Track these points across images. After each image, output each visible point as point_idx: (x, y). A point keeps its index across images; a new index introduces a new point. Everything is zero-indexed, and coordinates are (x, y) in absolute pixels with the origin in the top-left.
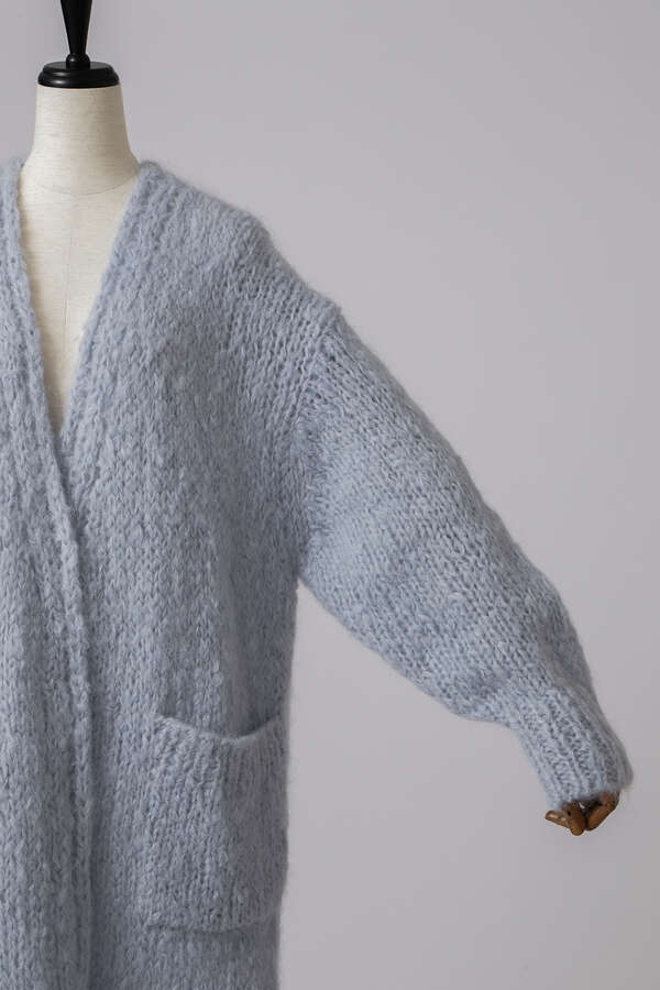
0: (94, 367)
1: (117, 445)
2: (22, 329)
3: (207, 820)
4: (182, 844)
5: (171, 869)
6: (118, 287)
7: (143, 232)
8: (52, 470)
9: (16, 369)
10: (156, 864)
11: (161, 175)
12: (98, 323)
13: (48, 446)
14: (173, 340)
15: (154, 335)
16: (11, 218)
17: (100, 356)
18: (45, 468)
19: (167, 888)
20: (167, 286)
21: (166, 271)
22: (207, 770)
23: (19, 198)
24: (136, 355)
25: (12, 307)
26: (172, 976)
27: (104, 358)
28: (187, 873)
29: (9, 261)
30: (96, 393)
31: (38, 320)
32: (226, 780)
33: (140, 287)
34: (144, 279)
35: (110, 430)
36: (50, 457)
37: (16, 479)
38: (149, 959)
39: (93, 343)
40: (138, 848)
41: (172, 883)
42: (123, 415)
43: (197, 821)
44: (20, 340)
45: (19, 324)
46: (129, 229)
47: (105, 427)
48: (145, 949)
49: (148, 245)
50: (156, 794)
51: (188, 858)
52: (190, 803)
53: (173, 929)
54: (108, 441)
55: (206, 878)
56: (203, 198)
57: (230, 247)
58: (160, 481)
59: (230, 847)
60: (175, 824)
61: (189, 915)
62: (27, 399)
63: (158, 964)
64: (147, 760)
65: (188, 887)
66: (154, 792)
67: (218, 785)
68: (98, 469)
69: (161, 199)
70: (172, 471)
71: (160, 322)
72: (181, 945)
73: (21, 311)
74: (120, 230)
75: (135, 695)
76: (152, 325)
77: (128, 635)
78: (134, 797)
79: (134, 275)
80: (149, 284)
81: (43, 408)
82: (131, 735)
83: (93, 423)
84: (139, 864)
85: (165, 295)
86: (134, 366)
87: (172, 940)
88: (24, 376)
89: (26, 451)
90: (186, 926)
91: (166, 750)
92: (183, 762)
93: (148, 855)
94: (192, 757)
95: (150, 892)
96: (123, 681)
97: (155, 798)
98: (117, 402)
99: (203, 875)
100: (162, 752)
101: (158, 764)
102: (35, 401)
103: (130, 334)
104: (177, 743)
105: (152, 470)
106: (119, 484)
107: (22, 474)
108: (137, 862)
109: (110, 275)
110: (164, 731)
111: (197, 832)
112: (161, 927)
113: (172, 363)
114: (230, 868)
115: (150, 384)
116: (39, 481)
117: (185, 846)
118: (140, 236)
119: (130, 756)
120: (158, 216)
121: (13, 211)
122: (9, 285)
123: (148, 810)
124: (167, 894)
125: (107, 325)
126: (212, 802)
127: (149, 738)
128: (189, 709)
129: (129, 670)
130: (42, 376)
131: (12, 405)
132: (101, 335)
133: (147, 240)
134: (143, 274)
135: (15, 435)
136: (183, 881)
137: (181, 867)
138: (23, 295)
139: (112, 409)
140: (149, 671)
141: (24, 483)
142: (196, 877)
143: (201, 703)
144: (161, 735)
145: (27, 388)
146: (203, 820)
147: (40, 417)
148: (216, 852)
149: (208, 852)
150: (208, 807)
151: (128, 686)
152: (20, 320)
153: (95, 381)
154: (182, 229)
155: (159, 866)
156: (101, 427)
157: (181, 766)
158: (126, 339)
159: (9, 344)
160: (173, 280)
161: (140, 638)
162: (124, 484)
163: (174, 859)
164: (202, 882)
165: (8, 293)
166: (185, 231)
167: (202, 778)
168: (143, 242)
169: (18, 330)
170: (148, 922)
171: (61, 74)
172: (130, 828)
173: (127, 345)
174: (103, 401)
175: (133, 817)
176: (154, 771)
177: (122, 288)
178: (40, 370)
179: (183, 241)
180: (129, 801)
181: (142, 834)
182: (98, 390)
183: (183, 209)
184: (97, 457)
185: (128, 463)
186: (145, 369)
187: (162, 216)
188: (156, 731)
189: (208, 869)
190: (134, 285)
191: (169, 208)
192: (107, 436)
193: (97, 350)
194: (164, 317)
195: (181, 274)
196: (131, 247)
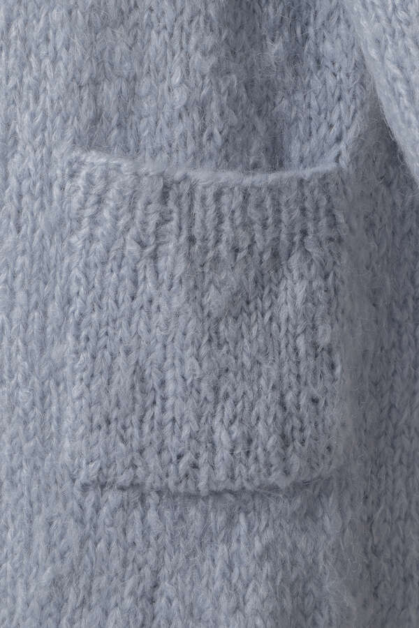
3: (164, 307)
4: (128, 352)
5: (113, 391)
10: (88, 386)
19: (108, 422)
22: (157, 225)
26: (124, 564)
28: (138, 396)
32: (191, 240)
38: (89, 536)
40: (58, 362)
41: (114, 415)
43: (149, 312)
48: (81, 522)
50: (80, 276)
51: (139, 373)
52: (135, 283)
53: (122, 489)
55: (169, 403)
59: (203, 351)
60: (114, 321)
61: (146, 465)
63: (102, 545)
64: (61, 222)
65: (141, 421)
66: (76, 273)
67: (178, 249)
72: (137, 514)
75: (39, 118)
77: (26, 23)
78: (46, 283)
82: (34, 185)
84: (62, 387)
87: (122, 505)
90: (143, 484)
91: (88, 204)
92: (117, 218)
93: (74, 372)
94: (132, 209)
95: (81, 430)
96: (21, 98)
97: (78, 280)
99: (164, 399)
100: (83, 207)
101: (80, 228)
104: (106, 190)
108: (58, 384)
110: (83, 173)
111: (149, 331)
112: (103, 486)
114: (204, 386)
117: (133, 356)
119: (35, 220)
123: (69, 302)
124: (108, 433)
126: (172, 276)
127: (62, 188)
128: (131, 143)
129: (28, 80)
136: (134, 410)
137: (128, 387)
140: (61, 81)
142: (154, 403)
143: (152, 135)
144: (80, 182)
146: (159, 308)
148: (182, 361)
149: (169, 361)
150: (165, 287)
151: (28, 106)
155: (93, 387)
157: (115, 227)
161: (47, 27)
163: (117, 377)
164: (163, 410)
167: (152, 240)
170: (82, 478)
172: (43, 329)
175: (45, 313)
176: (74, 239)
180: (37, 290)
181: (62, 341)
188: (73, 175)
189: (170, 387)
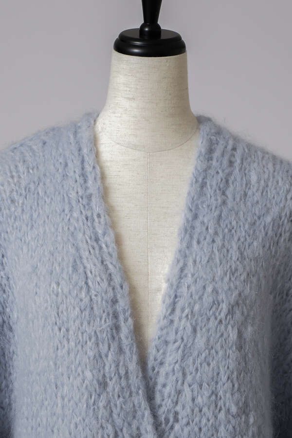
0: (176, 319)
1: (196, 393)
2: (112, 283)
6: (195, 243)
7: (211, 186)
8: (146, 415)
9: (109, 322)
11: (219, 132)
12: (181, 278)
13: (140, 392)
14: (243, 291)
15: (230, 289)
16: (93, 175)
17: (183, 310)
18: (139, 413)
20: (236, 239)
21: (234, 223)
23: (97, 155)
24: (214, 309)
25: (102, 262)
27: (186, 311)
29: (95, 217)
30: (177, 344)
31: (126, 274)
33: (213, 241)
34: (216, 233)
35: (189, 378)
36: (143, 403)
37: (114, 426)
39: (176, 297)
42: (201, 364)
44: (112, 294)
45: (110, 278)
46: (198, 185)
47: (184, 375)
49: (217, 200)
54: (186, 388)
56: (256, 152)
57: (286, 199)
58: (234, 427)
62: (121, 350)
68: (176, 413)
69: (223, 155)
70: (243, 417)
71: (233, 275)
73: (110, 266)
74: (192, 185)
76: (226, 279)
79: (207, 229)
80: (221, 237)
81: (135, 358)
83: (173, 370)
85: (235, 247)
86: (212, 319)
88: (117, 328)
89: (121, 399)
98: (195, 353)
102: (127, 351)
103: (209, 289)
105: (226, 417)
106: (196, 429)
107: (118, 422)
109: (186, 231)
113: (243, 314)
115: (225, 335)
116: (134, 426)
118: (209, 191)
120: (223, 171)
121: (94, 167)
122: (97, 240)
125: (189, 280)
130: (132, 327)
131: (107, 356)
132: (184, 289)
133: (215, 195)
134: (215, 228)
135: (111, 384)
138: (110, 250)
139: (191, 359)
141: (121, 430)
145: (120, 338)
147: (133, 366)
152: (110, 275)
153: (176, 333)
154: (244, 182)
156: (181, 374)
158: (206, 295)
159: (102, 299)
160: (241, 232)
162: (200, 429)
165: (97, 248)
166: (247, 185)
168: (212, 198)
169: (109, 284)
171: (138, 43)
173: (208, 299)
174: (184, 351)
177: (198, 242)
178: (130, 321)
179: (245, 195)
182: (180, 341)
183: (242, 163)
184: (177, 403)
185: (205, 410)
186: (221, 321)
187: (227, 171)
190: (208, 239)
191: (231, 163)
192: (186, 384)
193: (180, 303)
194: (236, 270)
195: (247, 226)
196: (203, 202)
